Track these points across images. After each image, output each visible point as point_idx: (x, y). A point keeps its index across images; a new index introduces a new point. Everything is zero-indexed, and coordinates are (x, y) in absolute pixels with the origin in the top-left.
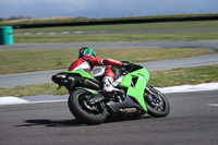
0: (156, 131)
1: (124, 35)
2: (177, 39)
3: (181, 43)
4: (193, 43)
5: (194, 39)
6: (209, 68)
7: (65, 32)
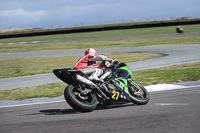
0: (109, 130)
1: (77, 43)
2: (125, 45)
3: (129, 49)
4: (140, 48)
5: (141, 44)
6: (156, 71)
7: (23, 42)
